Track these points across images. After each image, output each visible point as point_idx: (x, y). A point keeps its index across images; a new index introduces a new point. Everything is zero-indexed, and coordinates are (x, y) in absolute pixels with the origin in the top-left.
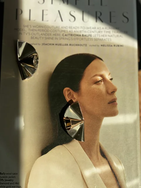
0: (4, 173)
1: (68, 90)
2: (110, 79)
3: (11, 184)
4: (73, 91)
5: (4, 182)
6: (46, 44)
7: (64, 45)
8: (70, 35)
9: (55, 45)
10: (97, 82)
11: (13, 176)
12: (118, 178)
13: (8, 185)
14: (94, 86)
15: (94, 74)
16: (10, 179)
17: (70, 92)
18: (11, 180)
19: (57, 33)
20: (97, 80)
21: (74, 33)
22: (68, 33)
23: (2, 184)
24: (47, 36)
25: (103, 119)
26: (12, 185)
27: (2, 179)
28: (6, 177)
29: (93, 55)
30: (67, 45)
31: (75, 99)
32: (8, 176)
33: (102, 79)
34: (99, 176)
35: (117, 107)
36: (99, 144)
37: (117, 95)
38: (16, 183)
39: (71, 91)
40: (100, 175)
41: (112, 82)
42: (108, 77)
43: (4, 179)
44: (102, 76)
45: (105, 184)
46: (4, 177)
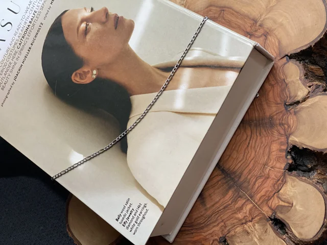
0: (119, 216)
1: (76, 74)
2: (91, 11)
3: (135, 215)
4: (80, 70)
5: (128, 222)
6: (17, 75)
7: (28, 52)
8: (22, 39)
9: (22, 64)
10: (86, 31)
11: (128, 205)
12: (207, 64)
13: (135, 220)
14: (88, 37)
15: (76, 30)
16: (129, 212)
17: (79, 74)
18: (132, 211)
19: (13, 54)
20: (83, 30)
21: (23, 33)
22: (19, 40)
23: (129, 226)
24: (11, 68)
25: (129, 46)
26: (137, 214)
27: (124, 223)
28: (125, 216)
29: (56, 19)
30: (30, 48)
31: (89, 71)
32: (124, 212)
33: (85, 22)
34: (191, 89)
35: (125, 19)
36: (155, 69)
37: (112, 12)
38: (139, 207)
39: (78, 71)
40: (190, 87)
41: (96, 10)
42: (87, 14)
43: (124, 220)
44: (82, 21)
45: (205, 86)
46: (123, 218)
